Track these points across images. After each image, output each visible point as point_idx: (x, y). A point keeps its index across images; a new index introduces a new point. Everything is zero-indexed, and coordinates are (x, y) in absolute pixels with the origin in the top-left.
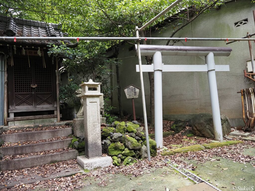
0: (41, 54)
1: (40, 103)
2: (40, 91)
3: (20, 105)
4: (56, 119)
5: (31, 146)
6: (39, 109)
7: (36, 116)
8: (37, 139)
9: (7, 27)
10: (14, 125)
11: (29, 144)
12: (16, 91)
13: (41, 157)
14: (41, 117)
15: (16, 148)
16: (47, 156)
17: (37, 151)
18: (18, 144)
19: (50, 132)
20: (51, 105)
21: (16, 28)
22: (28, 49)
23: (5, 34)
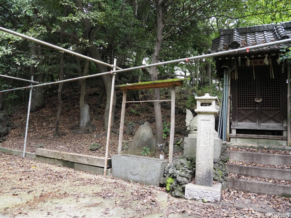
0: (268, 62)
1: (265, 120)
2: (266, 107)
3: (243, 121)
4: (285, 141)
5: (257, 168)
6: (263, 128)
7: (260, 135)
8: (263, 163)
9: (231, 39)
10: (236, 142)
11: (255, 166)
12: (238, 106)
13: (270, 186)
14: (266, 138)
15: (241, 168)
16: (278, 185)
17: (264, 176)
18: (243, 164)
19: (280, 157)
20: (279, 124)
21: (240, 39)
22: (254, 59)
23: (230, 47)
